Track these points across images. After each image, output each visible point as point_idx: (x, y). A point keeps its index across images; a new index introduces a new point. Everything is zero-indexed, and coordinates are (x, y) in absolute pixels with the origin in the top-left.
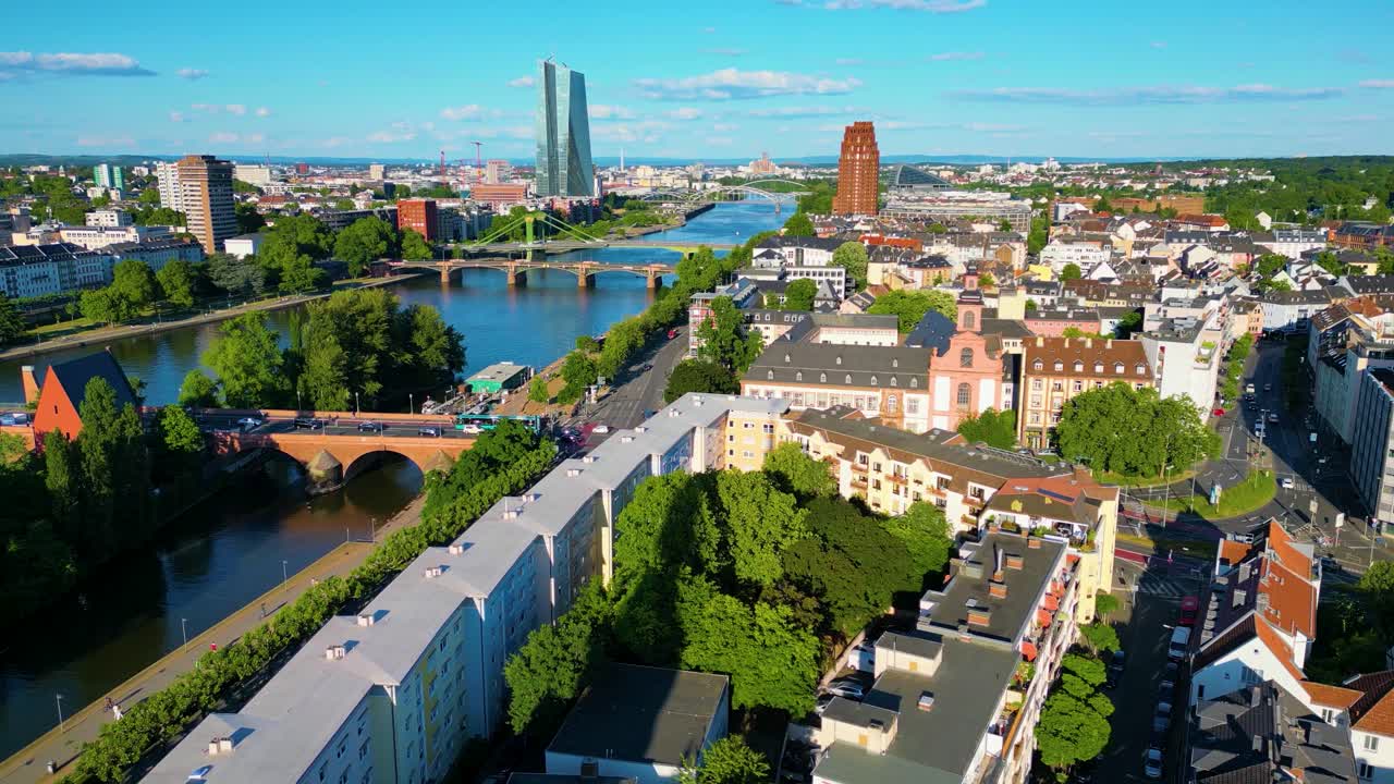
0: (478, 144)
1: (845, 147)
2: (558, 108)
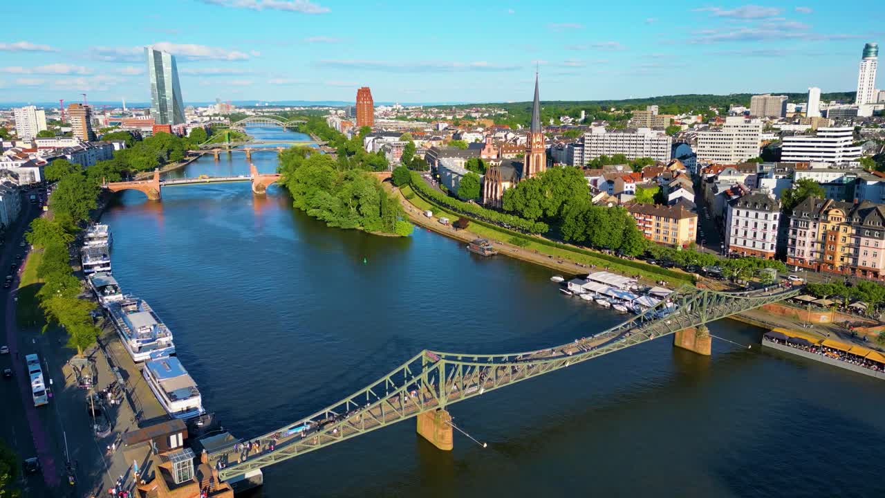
0: (84, 95)
1: (358, 98)
2: (165, 75)
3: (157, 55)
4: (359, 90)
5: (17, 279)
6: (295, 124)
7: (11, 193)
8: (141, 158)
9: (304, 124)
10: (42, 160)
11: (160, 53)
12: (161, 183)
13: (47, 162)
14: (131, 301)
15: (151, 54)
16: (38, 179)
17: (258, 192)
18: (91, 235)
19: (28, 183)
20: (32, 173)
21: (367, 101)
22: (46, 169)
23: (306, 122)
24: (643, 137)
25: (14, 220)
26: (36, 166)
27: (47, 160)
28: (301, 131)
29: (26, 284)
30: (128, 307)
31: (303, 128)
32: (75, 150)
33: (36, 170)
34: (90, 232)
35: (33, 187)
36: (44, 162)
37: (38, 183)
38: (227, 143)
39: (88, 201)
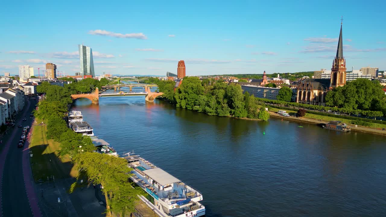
2: (87, 57)
3: (84, 48)
4: (179, 62)
5: (25, 142)
6: (143, 80)
7: (20, 94)
8: (83, 87)
9: (147, 80)
10: (35, 83)
11: (86, 47)
12: (100, 95)
13: (38, 84)
14: (135, 158)
15: (81, 47)
16: (33, 92)
17: (150, 101)
18: (72, 116)
19: (28, 94)
20: (30, 89)
21: (183, 67)
22: (37, 88)
23: (148, 79)
24: (357, 74)
25: (21, 110)
26: (32, 85)
27: (38, 83)
28: (146, 83)
29: (35, 145)
30: (132, 163)
31: (147, 82)
32: (51, 81)
33: (32, 88)
34: (71, 115)
35: (30, 95)
36: (36, 84)
37: (33, 94)
38: (119, 84)
39: (67, 98)
